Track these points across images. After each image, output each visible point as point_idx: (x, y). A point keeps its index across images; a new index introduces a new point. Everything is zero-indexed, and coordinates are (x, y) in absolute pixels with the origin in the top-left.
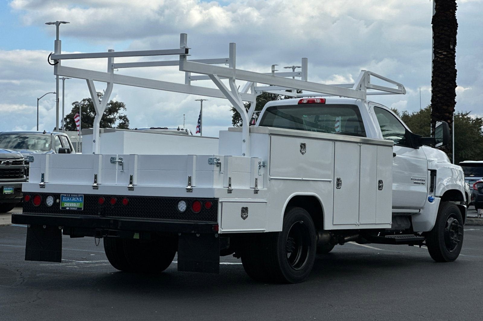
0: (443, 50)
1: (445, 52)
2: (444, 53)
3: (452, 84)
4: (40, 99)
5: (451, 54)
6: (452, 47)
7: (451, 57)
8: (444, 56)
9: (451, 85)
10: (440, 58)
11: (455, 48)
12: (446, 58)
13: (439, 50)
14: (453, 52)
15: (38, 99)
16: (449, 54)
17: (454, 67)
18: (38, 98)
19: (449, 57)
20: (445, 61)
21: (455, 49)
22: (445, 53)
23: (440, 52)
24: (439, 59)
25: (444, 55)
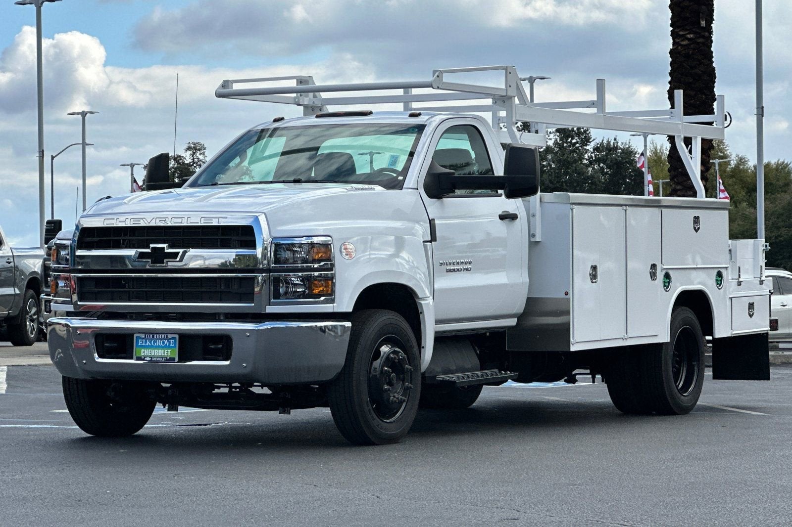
0: (688, 30)
1: (692, 33)
2: (689, 36)
3: (706, 95)
4: (56, 156)
5: (703, 37)
6: (703, 23)
7: (703, 43)
8: (689, 41)
9: (704, 97)
10: (682, 46)
11: (712, 25)
12: (692, 46)
13: (680, 31)
14: (707, 34)
15: (53, 158)
16: (698, 38)
17: (709, 62)
18: (52, 156)
19: (698, 43)
20: (691, 52)
21: (711, 28)
22: (692, 36)
23: (681, 33)
24: (679, 48)
25: (689, 39)
